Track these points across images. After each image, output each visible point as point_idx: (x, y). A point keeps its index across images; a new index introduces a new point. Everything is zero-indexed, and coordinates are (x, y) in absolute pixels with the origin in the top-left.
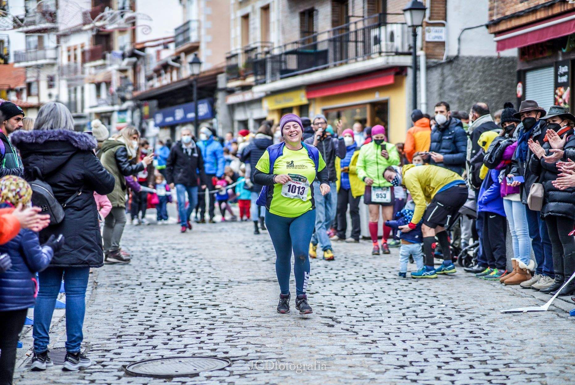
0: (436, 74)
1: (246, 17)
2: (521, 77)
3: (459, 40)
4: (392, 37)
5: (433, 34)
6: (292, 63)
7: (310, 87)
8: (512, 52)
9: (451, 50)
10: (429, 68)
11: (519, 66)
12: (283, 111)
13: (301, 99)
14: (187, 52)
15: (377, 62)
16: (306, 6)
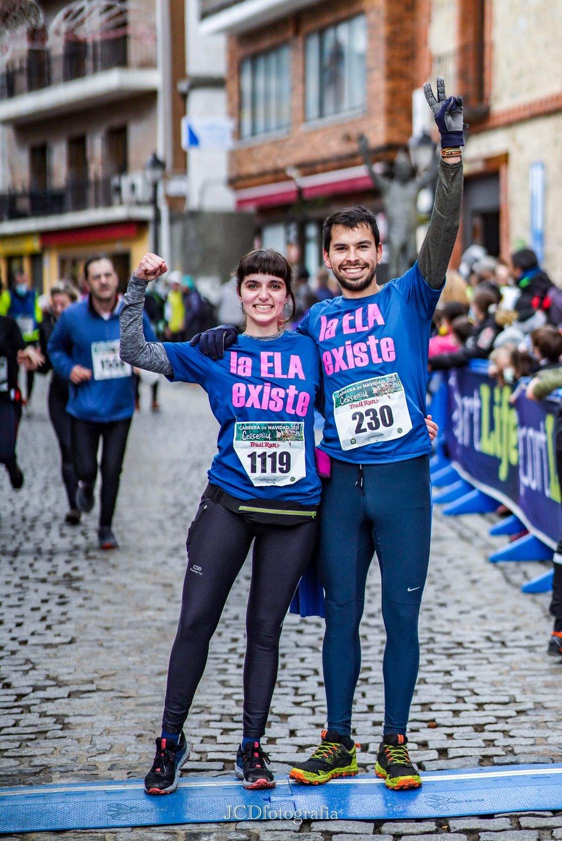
0: (178, 228)
2: (259, 232)
3: (202, 193)
4: (133, 188)
5: (175, 187)
6: (24, 204)
7: (46, 236)
8: (251, 208)
9: (193, 203)
10: (172, 220)
11: (258, 221)
12: (11, 259)
13: (34, 245)
15: (118, 213)
16: (37, 140)
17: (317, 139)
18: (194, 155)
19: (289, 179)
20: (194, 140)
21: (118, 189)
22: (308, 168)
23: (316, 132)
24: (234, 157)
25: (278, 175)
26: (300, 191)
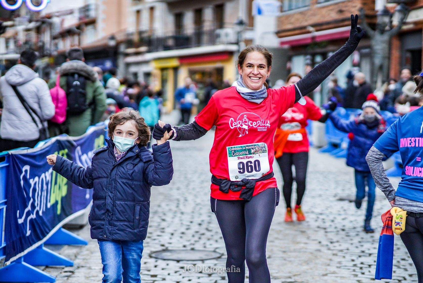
1: (138, 12)
2: (290, 59)
3: (262, 38)
4: (227, 35)
5: (248, 35)
6: (171, 42)
7: (182, 58)
8: (286, 47)
11: (290, 53)
12: (163, 69)
13: (175, 63)
14: (87, 24)
15: (219, 48)
16: (178, 11)
17: (324, 11)
18: (258, 20)
19: (309, 32)
20: (260, 12)
21: (218, 36)
22: (319, 26)
23: (324, 7)
24: (280, 20)
25: (302, 30)
26: (313, 38)
